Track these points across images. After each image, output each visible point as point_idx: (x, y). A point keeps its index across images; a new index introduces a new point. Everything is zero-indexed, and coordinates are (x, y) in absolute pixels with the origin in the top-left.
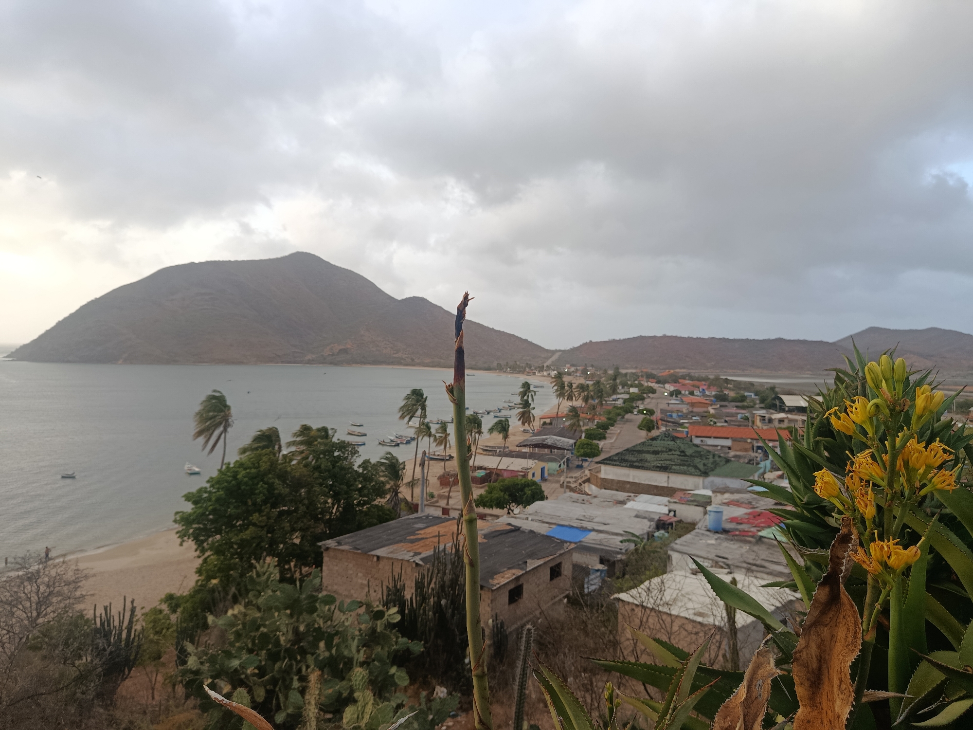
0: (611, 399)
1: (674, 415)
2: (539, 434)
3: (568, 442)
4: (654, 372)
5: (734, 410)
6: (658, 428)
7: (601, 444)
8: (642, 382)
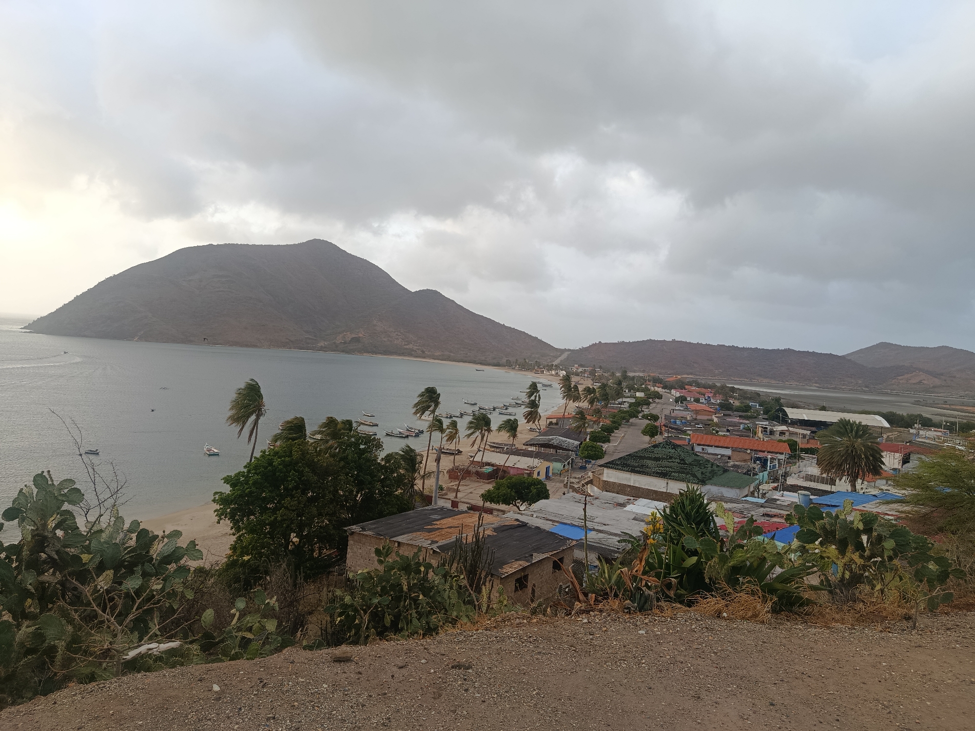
0: (617, 402)
1: (678, 422)
2: (545, 434)
3: (573, 444)
4: (661, 376)
5: (737, 420)
6: (661, 433)
7: (605, 446)
8: (649, 387)
